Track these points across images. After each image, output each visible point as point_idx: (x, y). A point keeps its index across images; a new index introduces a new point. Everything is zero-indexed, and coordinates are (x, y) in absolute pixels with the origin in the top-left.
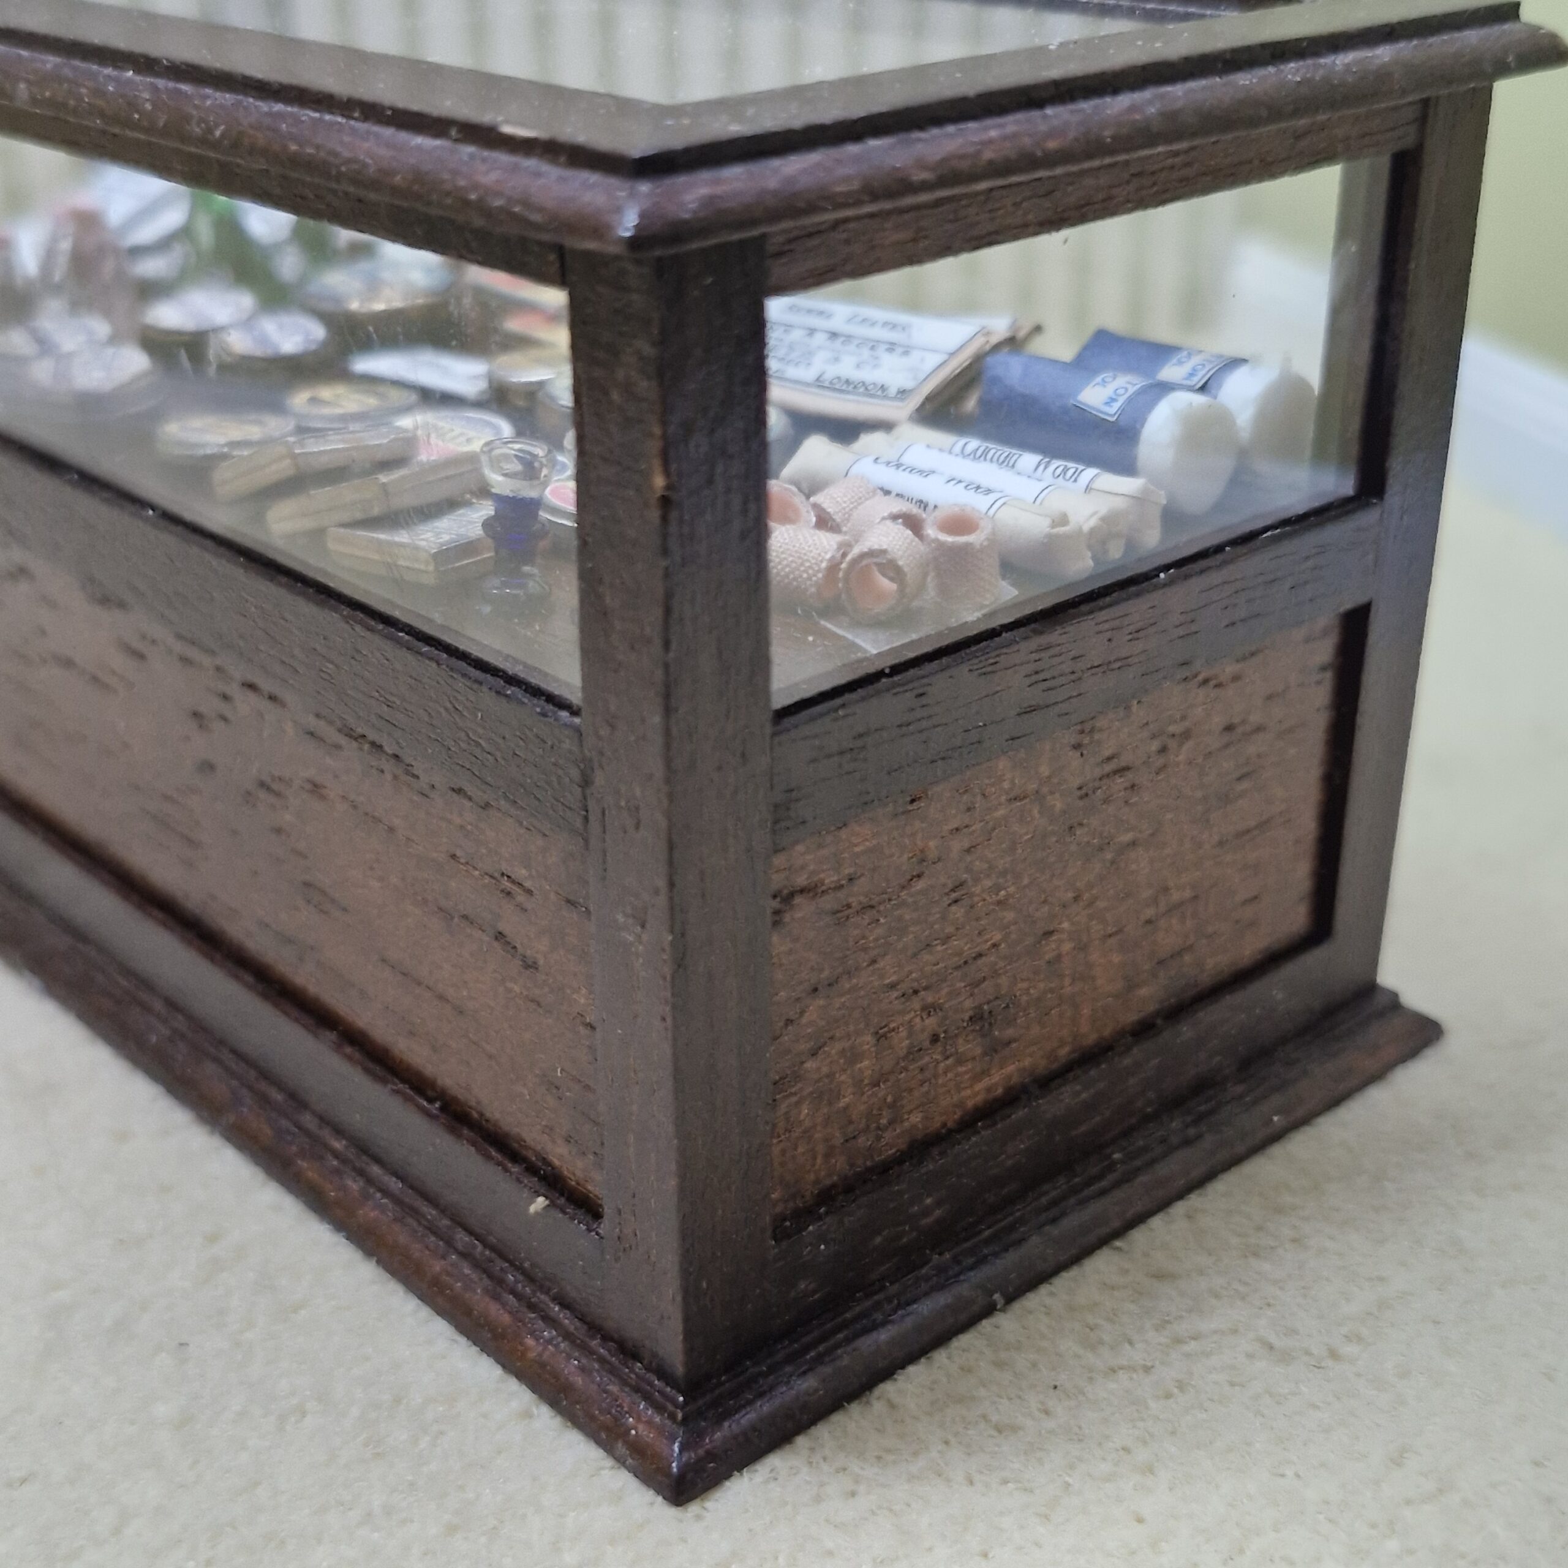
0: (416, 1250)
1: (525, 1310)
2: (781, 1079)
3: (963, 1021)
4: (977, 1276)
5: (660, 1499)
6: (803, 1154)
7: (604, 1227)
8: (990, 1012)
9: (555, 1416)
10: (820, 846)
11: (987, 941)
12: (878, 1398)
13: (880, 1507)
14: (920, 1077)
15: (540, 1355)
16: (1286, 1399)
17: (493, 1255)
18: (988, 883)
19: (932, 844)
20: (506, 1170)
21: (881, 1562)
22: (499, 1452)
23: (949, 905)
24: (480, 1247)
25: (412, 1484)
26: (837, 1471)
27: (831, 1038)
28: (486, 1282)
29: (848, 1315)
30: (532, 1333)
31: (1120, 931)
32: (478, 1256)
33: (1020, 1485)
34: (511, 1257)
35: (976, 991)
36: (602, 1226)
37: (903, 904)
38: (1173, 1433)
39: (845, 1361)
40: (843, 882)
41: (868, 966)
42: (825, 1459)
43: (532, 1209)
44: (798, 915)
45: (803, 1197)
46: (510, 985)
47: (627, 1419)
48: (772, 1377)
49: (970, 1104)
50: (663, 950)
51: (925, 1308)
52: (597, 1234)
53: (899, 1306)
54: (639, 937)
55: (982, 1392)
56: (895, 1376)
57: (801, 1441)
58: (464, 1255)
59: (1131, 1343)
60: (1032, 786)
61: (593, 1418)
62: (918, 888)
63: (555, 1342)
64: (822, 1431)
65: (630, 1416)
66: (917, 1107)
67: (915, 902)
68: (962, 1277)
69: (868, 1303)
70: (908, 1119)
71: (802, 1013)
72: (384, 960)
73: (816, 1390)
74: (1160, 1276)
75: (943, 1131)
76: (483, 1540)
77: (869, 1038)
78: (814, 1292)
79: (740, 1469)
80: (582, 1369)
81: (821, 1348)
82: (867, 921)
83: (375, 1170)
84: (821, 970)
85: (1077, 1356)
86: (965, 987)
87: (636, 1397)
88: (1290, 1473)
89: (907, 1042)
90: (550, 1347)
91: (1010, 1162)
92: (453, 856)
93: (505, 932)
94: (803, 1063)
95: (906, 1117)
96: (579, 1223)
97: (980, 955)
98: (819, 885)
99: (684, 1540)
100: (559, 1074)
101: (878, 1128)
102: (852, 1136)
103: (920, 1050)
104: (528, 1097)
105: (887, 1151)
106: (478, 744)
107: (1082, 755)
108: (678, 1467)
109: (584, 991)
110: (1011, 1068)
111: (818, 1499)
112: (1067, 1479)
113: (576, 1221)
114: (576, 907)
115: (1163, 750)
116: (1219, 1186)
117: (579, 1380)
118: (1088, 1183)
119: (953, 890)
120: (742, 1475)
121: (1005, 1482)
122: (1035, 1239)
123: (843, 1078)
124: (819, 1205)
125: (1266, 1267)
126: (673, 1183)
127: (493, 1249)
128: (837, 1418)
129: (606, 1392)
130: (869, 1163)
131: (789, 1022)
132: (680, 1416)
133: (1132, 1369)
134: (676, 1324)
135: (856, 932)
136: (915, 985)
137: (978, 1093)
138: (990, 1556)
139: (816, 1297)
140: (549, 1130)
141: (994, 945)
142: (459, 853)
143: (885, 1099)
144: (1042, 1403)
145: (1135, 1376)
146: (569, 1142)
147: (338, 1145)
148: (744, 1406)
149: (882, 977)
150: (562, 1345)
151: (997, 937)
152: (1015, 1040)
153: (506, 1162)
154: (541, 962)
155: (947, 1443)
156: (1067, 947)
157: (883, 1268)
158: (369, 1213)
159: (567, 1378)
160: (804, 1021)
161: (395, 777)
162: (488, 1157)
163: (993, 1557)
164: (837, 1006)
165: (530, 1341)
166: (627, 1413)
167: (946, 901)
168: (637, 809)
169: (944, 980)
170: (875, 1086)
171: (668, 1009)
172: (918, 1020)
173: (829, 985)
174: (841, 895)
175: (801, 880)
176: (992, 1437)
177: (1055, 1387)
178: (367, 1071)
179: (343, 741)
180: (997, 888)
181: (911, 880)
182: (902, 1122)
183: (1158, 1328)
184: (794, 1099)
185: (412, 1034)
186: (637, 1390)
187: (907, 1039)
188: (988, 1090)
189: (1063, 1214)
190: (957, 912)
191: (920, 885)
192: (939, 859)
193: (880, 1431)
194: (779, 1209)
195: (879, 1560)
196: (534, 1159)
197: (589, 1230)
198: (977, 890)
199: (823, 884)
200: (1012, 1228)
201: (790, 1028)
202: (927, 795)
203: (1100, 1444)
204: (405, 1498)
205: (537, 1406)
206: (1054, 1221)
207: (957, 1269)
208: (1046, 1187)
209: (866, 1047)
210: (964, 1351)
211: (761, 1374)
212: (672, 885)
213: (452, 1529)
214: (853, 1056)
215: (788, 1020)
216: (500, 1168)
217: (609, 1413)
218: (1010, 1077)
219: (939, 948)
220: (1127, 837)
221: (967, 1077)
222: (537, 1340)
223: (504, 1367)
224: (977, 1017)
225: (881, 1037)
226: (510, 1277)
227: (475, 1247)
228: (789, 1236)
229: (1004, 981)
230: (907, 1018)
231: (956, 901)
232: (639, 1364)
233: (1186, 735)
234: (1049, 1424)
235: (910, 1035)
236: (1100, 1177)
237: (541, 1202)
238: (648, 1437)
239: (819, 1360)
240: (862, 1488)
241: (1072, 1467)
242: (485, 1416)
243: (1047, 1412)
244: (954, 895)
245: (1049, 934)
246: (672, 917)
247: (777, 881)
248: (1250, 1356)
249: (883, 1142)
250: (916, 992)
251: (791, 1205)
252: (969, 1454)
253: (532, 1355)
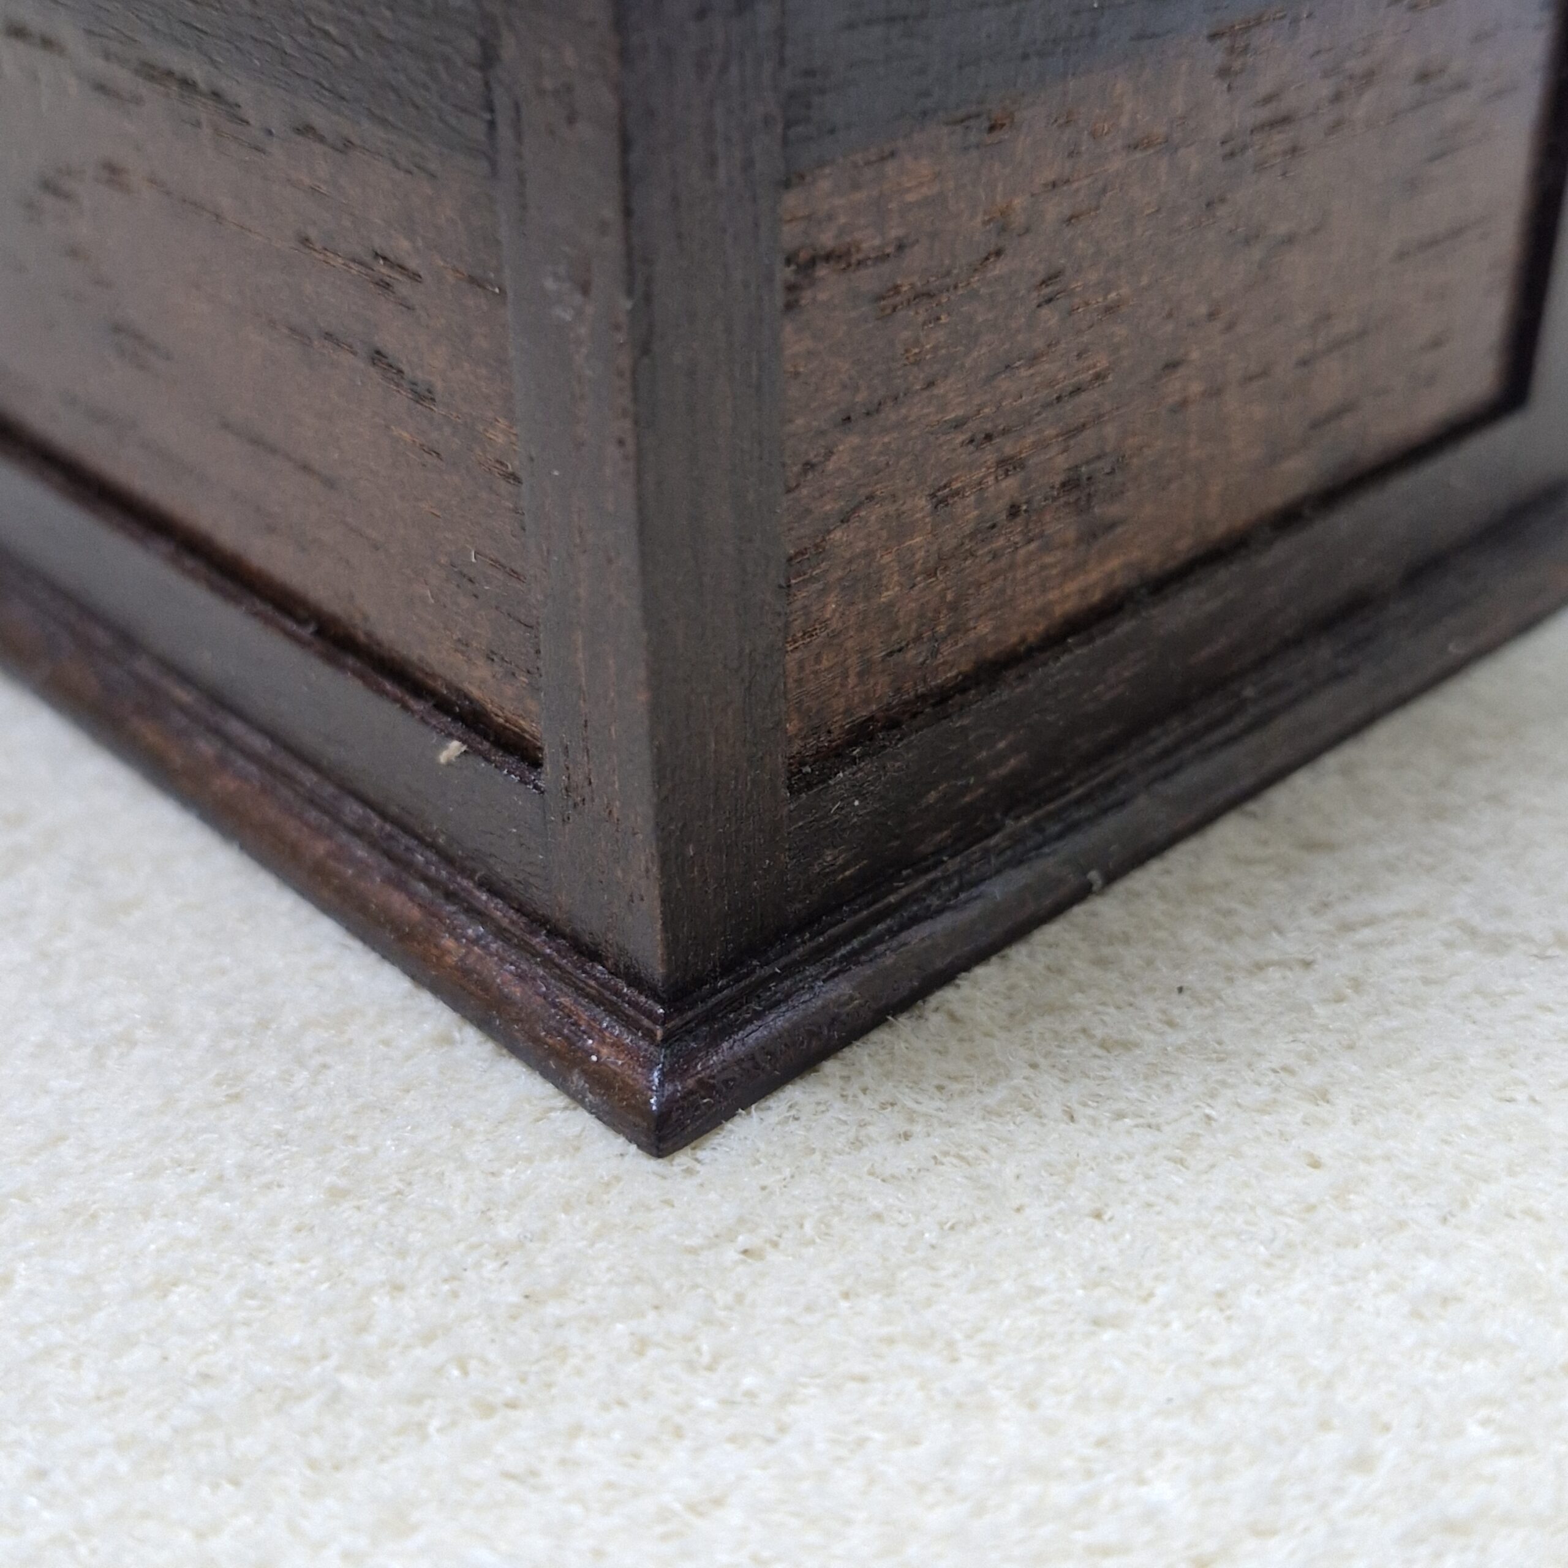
0: (292, 829)
1: (442, 901)
2: (797, 554)
3: (1053, 487)
4: (1067, 847)
5: (633, 1148)
6: (829, 670)
7: (547, 776)
8: (1089, 479)
9: (485, 1042)
10: (856, 186)
11: (1089, 369)
12: (937, 1010)
13: (946, 1154)
14: (992, 566)
15: (462, 960)
16: (1505, 1000)
17: (396, 831)
18: (1093, 277)
19: (1018, 202)
20: (405, 707)
21: (952, 1228)
22: (408, 1091)
23: (1039, 306)
24: (377, 822)
25: (279, 1134)
26: (883, 1106)
27: (870, 498)
28: (388, 866)
29: (892, 899)
30: (452, 931)
31: (1264, 373)
32: (376, 834)
33: (1140, 1121)
34: (420, 831)
35: (1072, 442)
36: (543, 777)
37: (974, 295)
38: (1351, 1047)
39: (889, 960)
40: (889, 250)
41: (923, 389)
42: (864, 1090)
43: (443, 757)
44: (822, 296)
45: (829, 732)
46: (396, 431)
47: (585, 1041)
48: (788, 983)
49: (1058, 611)
50: (617, 327)
51: (998, 890)
52: (536, 787)
53: (961, 888)
54: (579, 313)
55: (1079, 998)
56: (958, 982)
57: (830, 1067)
58: (357, 832)
59: (1280, 932)
60: (1160, 130)
61: (536, 1040)
62: (997, 272)
63: (483, 942)
64: (860, 1053)
65: (590, 1038)
66: (986, 612)
67: (991, 295)
68: (1046, 850)
69: (921, 882)
70: (975, 628)
71: (830, 453)
72: (226, 426)
73: (852, 998)
74: (1312, 846)
75: (1022, 649)
76: (381, 1209)
77: (923, 503)
78: (844, 867)
79: (746, 1106)
80: (521, 977)
81: (855, 943)
82: (920, 319)
83: (235, 727)
84: (857, 389)
85: (1206, 950)
86: (1057, 436)
87: (598, 1011)
88: (1521, 1096)
89: (976, 513)
90: (476, 948)
91: (1108, 697)
92: (305, 241)
93: (384, 351)
94: (829, 532)
95: (972, 624)
96: (509, 773)
97: (1077, 390)
98: (853, 250)
99: (669, 1203)
100: (473, 560)
101: (934, 638)
102: (897, 647)
103: (993, 526)
104: (432, 601)
105: (945, 672)
106: (327, 34)
107: (1229, 88)
108: (658, 1102)
109: (503, 423)
110: (1114, 563)
111: (857, 1144)
112: (1208, 1111)
113: (505, 772)
114: (484, 288)
115: (1337, 97)
116: (1383, 733)
117: (516, 991)
118: (1210, 727)
119: (1044, 282)
120: (749, 1113)
121: (1120, 1116)
122: (1142, 801)
123: (887, 558)
124: (852, 744)
125: (1458, 831)
126: (643, 697)
127: (395, 821)
128: (879, 1036)
129: (554, 1005)
130: (921, 690)
131: (809, 466)
132: (659, 1033)
133: (1281, 964)
134: (651, 906)
135: (906, 334)
136: (989, 426)
137: (1068, 596)
138: (1106, 1217)
139: (847, 873)
140: (463, 645)
141: (1098, 377)
142: (312, 233)
143: (945, 596)
144: (1164, 1012)
145: (1289, 974)
146: (493, 660)
147: (183, 695)
148: (749, 1021)
149: (943, 408)
150: (494, 946)
151: (1103, 362)
152: (1122, 521)
153: (407, 697)
154: (439, 385)
155: (1034, 1066)
156: (1196, 388)
157: (939, 837)
158: (225, 784)
159: (500, 991)
160: (831, 466)
161: (217, 131)
162: (382, 692)
163: (1111, 1219)
164: (878, 448)
165: (448, 942)
166: (584, 1032)
167: (1035, 297)
168: (569, 89)
169: (1028, 423)
170: (929, 576)
171: (627, 424)
172: (991, 480)
173: (868, 414)
174: (885, 268)
175: (827, 239)
176: (1095, 1056)
177: (1180, 990)
178: (213, 588)
179: (144, 88)
180: (1107, 286)
181: (987, 259)
182: (968, 630)
183: (1315, 912)
184: (818, 586)
185: (271, 530)
186: (597, 1000)
187: (976, 508)
188: (1083, 592)
189: (1178, 768)
190: (1050, 317)
191: (998, 268)
192: (1027, 230)
193: (943, 1052)
194: (796, 747)
195: (949, 1225)
196: (445, 692)
197: (523, 781)
198: (1077, 285)
199: (858, 250)
200: (1110, 785)
201: (810, 476)
202: (1012, 122)
203: (1250, 1065)
204: (271, 1154)
205: (460, 1030)
206: (1166, 776)
207: (1039, 838)
208: (1154, 732)
209: (919, 515)
210: (1050, 946)
211: (773, 976)
212: (628, 212)
213: (337, 1194)
214: (900, 527)
215: (807, 464)
216: (398, 706)
217: (560, 1034)
218: (1111, 575)
219: (1024, 373)
220: (1282, 229)
221: (1054, 572)
222: (457, 939)
223: (413, 977)
224: (1071, 484)
225: (941, 500)
226: (419, 857)
227: (370, 821)
228: (809, 786)
229: (1110, 430)
230: (977, 475)
231: (1049, 300)
232: (600, 968)
233: (1369, 77)
234: (1178, 1038)
235: (980, 502)
236: (1227, 718)
237: (455, 747)
238: (616, 1064)
239: (853, 958)
240: (918, 1129)
241: (1213, 1095)
242: (386, 1043)
243: (1171, 1024)
244: (1047, 291)
245: (1172, 366)
246: (630, 272)
247: (790, 236)
248: (1449, 945)
249: (940, 659)
250: (989, 437)
251: (812, 741)
252: (1066, 1081)
253: (451, 960)
